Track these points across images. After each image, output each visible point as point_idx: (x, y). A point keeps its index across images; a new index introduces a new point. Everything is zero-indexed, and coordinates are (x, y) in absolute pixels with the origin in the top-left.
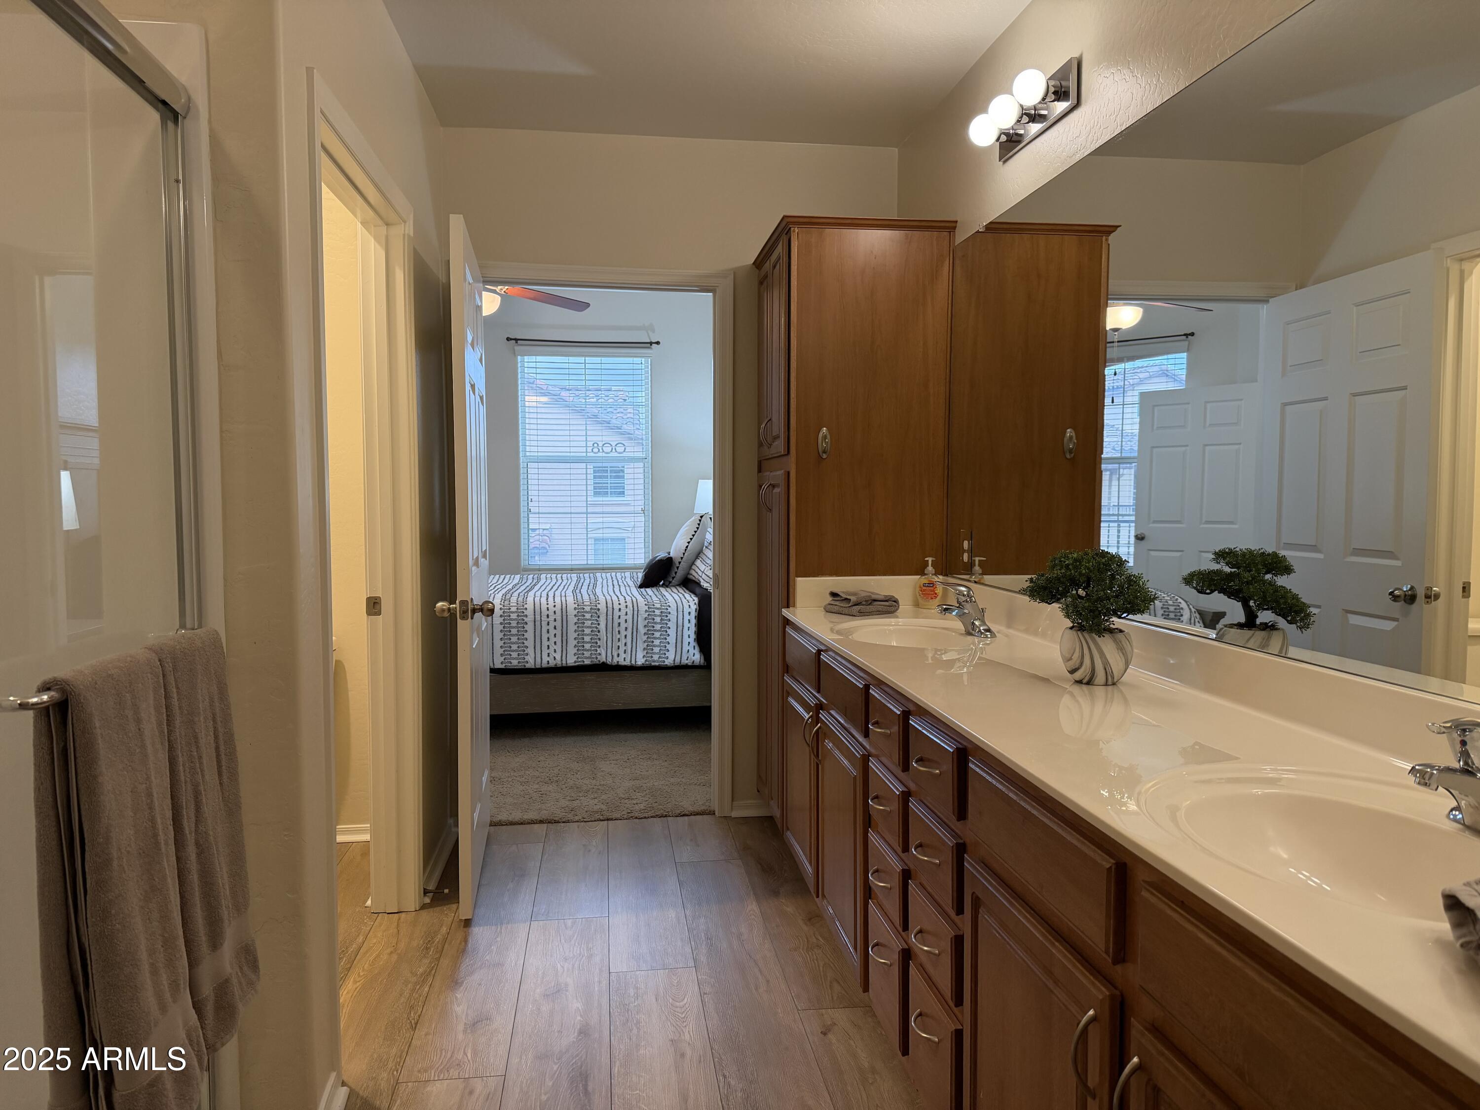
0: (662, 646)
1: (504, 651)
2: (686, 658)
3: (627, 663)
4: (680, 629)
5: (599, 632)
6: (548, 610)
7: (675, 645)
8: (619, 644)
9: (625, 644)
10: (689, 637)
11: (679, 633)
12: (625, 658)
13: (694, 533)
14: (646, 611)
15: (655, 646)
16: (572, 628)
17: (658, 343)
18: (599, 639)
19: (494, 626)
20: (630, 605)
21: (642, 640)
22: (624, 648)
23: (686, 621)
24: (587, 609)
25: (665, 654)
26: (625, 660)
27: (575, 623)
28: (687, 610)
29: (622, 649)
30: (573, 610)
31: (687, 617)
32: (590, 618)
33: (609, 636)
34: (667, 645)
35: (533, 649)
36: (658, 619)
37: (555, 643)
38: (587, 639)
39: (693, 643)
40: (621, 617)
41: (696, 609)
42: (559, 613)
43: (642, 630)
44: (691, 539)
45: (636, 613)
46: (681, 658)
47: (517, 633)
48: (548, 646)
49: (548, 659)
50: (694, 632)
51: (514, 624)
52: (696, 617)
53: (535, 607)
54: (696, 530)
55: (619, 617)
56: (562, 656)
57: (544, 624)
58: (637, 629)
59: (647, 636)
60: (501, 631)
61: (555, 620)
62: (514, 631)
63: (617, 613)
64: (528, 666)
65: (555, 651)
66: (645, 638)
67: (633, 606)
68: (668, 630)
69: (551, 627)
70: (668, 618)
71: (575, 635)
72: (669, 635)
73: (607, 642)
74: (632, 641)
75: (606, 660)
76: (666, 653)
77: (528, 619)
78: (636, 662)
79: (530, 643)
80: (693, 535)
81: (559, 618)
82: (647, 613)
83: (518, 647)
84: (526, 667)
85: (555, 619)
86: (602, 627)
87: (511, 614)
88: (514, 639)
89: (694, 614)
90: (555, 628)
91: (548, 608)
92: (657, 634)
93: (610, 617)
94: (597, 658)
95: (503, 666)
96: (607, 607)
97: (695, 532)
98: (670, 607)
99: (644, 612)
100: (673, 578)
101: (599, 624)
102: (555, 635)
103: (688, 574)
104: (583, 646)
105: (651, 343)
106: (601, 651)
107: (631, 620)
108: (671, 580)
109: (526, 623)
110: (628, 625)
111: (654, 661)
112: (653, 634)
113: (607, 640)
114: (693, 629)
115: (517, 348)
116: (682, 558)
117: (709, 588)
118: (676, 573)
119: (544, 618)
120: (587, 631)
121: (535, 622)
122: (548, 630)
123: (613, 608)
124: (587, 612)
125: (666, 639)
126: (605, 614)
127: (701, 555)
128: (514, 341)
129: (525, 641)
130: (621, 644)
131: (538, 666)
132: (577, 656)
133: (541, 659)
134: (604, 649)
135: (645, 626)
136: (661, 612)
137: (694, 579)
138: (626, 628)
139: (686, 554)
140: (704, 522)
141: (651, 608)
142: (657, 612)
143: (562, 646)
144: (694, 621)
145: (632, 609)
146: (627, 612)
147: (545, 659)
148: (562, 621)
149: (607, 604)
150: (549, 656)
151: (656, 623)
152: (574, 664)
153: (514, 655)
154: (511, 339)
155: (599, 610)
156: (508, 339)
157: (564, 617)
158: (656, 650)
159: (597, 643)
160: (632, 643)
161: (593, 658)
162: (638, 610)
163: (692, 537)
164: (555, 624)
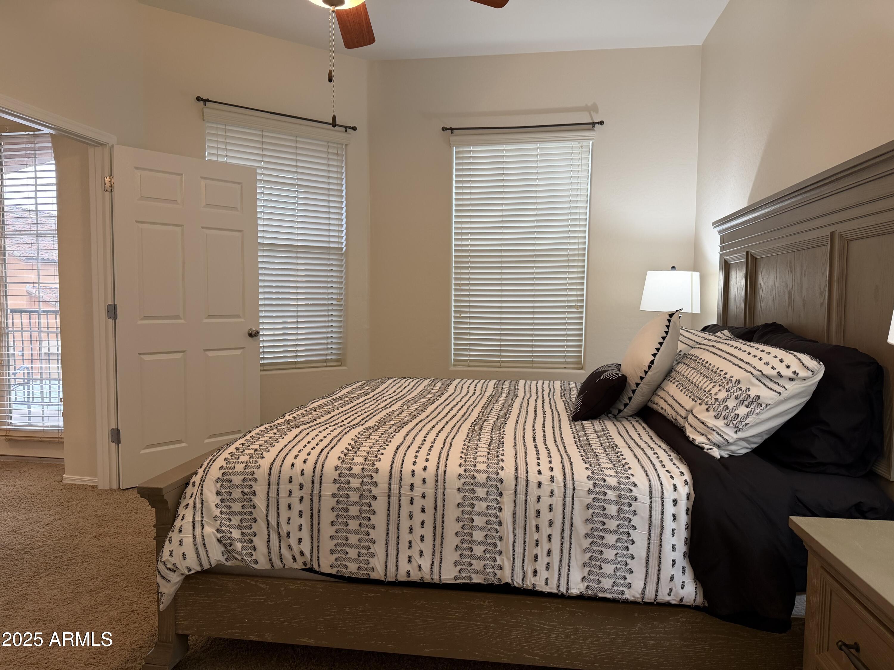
0: (619, 563)
1: (336, 545)
2: (668, 591)
3: (552, 588)
4: (655, 531)
5: (500, 524)
6: (413, 475)
7: (644, 561)
8: (538, 551)
9: (549, 553)
10: (674, 550)
11: (654, 539)
12: (547, 580)
13: (662, 340)
14: (589, 491)
15: (606, 561)
16: (452, 513)
17: (601, 123)
18: (501, 539)
19: (323, 498)
20: (559, 477)
21: (580, 546)
22: (547, 560)
23: (668, 518)
24: (481, 478)
25: (625, 578)
26: (547, 583)
27: (459, 505)
28: (669, 495)
29: (543, 560)
30: (456, 480)
31: (670, 509)
32: (485, 496)
33: (520, 533)
34: (629, 561)
35: (384, 546)
36: (612, 509)
37: (422, 538)
38: (478, 536)
39: (681, 562)
40: (542, 499)
41: (688, 495)
42: (430, 482)
43: (581, 528)
44: (658, 349)
45: (569, 493)
46: (657, 591)
47: (358, 514)
48: (410, 542)
49: (408, 567)
50: (683, 539)
51: (354, 497)
52: (687, 510)
53: (391, 469)
54: (665, 335)
55: (539, 499)
56: (432, 564)
57: (405, 501)
58: (572, 525)
59: (591, 540)
60: (333, 509)
61: (424, 496)
62: (354, 510)
63: (534, 492)
64: (374, 576)
65: (421, 554)
66: (586, 543)
67: (565, 479)
68: (631, 532)
69: (416, 508)
70: (632, 508)
71: (457, 527)
72: (633, 542)
73: (514, 545)
74: (562, 547)
75: (512, 580)
76: (628, 575)
77: (380, 491)
78: (568, 588)
79: (379, 534)
80: (661, 344)
81: (430, 492)
82: (592, 496)
83: (360, 540)
84: (372, 577)
85: (424, 493)
86: (506, 515)
87: (351, 480)
88: (353, 525)
89: (683, 504)
90: (423, 510)
91: (413, 471)
92: (611, 539)
93: (521, 497)
94: (495, 575)
95: (333, 571)
96: (516, 478)
97: (664, 338)
98: (635, 485)
99: (584, 494)
100: (626, 405)
101: (500, 509)
102: (423, 523)
103: (650, 400)
104: (471, 550)
105: (593, 124)
106: (503, 561)
107: (560, 508)
108: (622, 407)
109: (375, 498)
110: (554, 516)
111: (603, 591)
112: (603, 538)
113: (514, 542)
114: (683, 534)
115: (453, 138)
116: (642, 378)
117: (706, 447)
118: (630, 399)
119: (405, 490)
120: (479, 521)
121: (389, 497)
122: (411, 512)
123: (527, 481)
124: (480, 485)
125: (627, 548)
126: (513, 491)
127: (674, 374)
128: (450, 131)
129: (371, 531)
130: (541, 551)
131: (391, 578)
132: (459, 568)
133: (397, 566)
134: (508, 559)
135: (587, 520)
136: (619, 496)
137: (662, 412)
138: (551, 523)
139: (649, 373)
140: (675, 323)
141: (599, 486)
142: (611, 495)
143: (434, 545)
144: (683, 519)
145: (562, 484)
146: (552, 491)
147: (404, 567)
148: (436, 499)
149: (516, 470)
150: (410, 561)
151: (608, 517)
152: (453, 582)
153: (353, 553)
154: (447, 129)
155: (501, 481)
156: (444, 129)
157: (440, 491)
158: (609, 569)
159: (495, 546)
160: (561, 552)
161: (488, 574)
162: (574, 489)
163: (659, 346)
164: (422, 502)
